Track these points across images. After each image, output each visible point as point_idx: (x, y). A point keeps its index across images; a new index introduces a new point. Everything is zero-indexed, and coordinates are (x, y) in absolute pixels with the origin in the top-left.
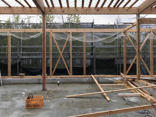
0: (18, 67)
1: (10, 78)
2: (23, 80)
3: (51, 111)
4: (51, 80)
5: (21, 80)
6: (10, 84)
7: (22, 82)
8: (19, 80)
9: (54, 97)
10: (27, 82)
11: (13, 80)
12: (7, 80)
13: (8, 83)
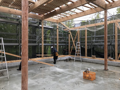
0: (92, 50)
1: (86, 58)
2: (94, 60)
3: (98, 85)
4: (117, 63)
5: (93, 60)
6: (86, 62)
7: (93, 62)
8: (92, 60)
9: (109, 76)
10: (97, 62)
11: (88, 60)
12: (84, 59)
13: (85, 61)
